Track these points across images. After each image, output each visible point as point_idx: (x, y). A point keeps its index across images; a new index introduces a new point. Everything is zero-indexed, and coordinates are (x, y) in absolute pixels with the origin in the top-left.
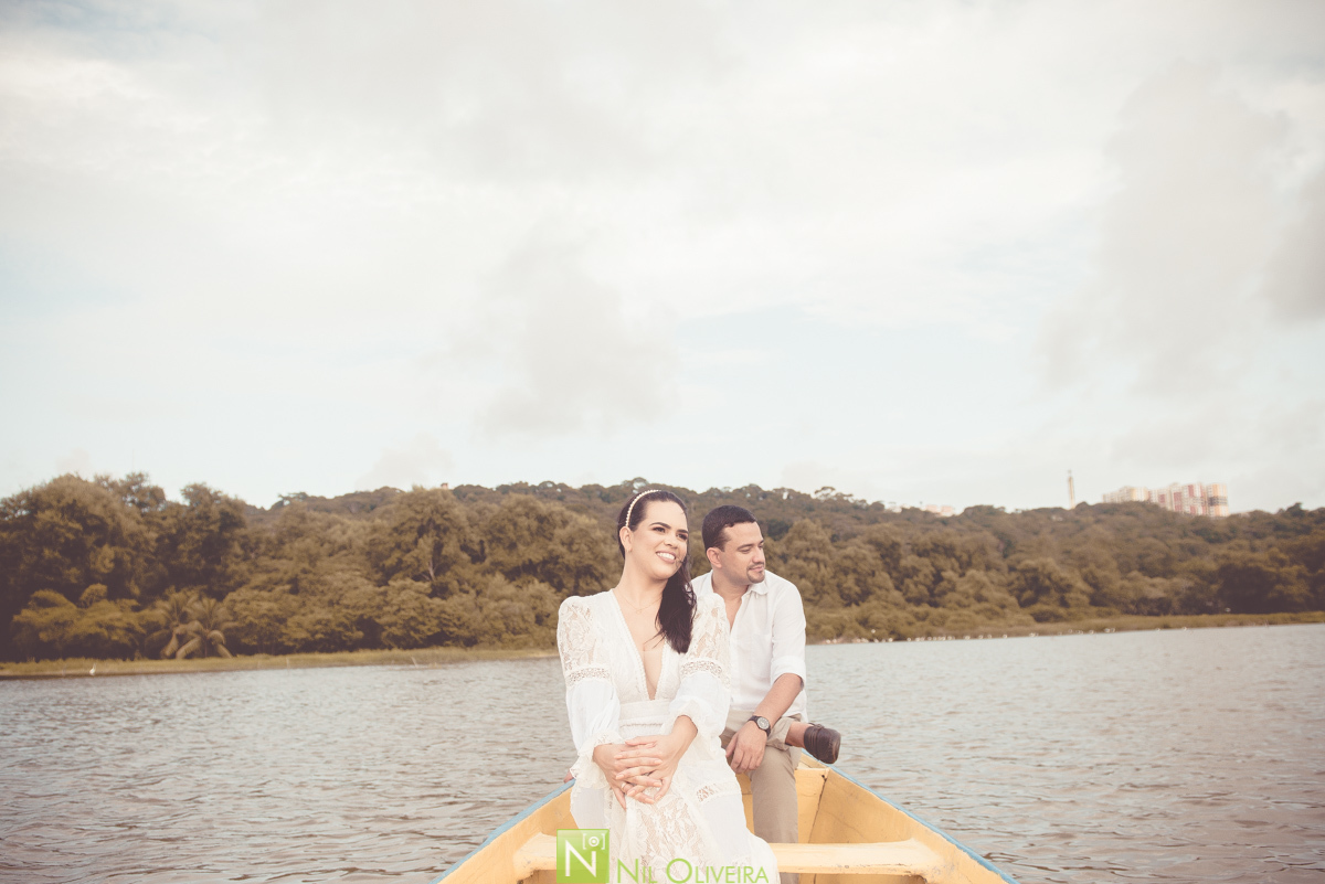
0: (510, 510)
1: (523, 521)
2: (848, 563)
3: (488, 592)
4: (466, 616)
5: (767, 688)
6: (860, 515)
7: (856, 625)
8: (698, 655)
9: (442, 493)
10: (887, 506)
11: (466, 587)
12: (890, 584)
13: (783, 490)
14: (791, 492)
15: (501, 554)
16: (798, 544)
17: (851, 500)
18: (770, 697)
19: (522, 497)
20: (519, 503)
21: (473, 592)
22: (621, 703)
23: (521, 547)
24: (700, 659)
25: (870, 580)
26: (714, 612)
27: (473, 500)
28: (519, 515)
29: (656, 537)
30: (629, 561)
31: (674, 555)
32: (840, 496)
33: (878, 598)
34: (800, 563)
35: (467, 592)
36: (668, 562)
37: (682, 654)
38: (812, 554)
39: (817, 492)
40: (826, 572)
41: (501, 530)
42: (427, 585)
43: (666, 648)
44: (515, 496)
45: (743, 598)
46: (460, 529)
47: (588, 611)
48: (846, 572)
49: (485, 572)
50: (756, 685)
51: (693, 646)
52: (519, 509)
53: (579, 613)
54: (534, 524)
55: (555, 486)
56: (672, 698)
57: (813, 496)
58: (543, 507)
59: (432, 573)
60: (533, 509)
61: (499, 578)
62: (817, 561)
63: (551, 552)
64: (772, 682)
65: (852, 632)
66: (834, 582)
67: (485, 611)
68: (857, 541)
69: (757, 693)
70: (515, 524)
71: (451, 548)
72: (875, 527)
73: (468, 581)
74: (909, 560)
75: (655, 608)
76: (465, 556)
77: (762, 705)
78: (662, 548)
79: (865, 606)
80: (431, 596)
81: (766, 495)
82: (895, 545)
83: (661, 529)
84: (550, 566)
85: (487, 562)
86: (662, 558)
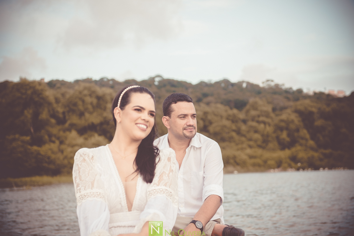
0: (80, 92)
1: (88, 99)
2: (283, 124)
3: (67, 142)
4: (53, 156)
5: (201, 204)
6: (290, 96)
7: (288, 161)
8: (158, 185)
9: (40, 83)
10: (305, 91)
11: (53, 139)
12: (308, 136)
13: (243, 82)
14: (248, 83)
15: (74, 119)
16: (253, 113)
17: (284, 88)
18: (202, 209)
19: (87, 85)
20: (85, 88)
21: (57, 142)
22: (111, 213)
23: (87, 115)
24: (159, 187)
25: (296, 134)
26: (169, 159)
27: (59, 88)
28: (85, 95)
29: (136, 114)
30: (119, 128)
31: (146, 125)
32: (277, 86)
33: (301, 145)
34: (254, 124)
35: (54, 142)
36: (143, 130)
37: (149, 184)
38: (261, 119)
39: (263, 83)
40: (269, 129)
41: (75, 104)
42: (28, 138)
43: (139, 179)
44: (83, 85)
45: (187, 150)
46: (50, 104)
47: (93, 157)
48: (281, 129)
49: (65, 131)
50: (195, 202)
51: (156, 179)
52: (86, 92)
53: (86, 158)
54: (95, 101)
55: (109, 80)
56: (142, 210)
57: (261, 85)
58: (100, 91)
59: (32, 130)
60: (94, 92)
61: (74, 134)
62: (264, 123)
63: (105, 118)
64: (203, 200)
65: (286, 165)
66: (274, 135)
67: (65, 154)
68: (289, 111)
69: (195, 207)
70: (83, 101)
71: (44, 115)
72: (299, 103)
73: (55, 136)
74: (319, 123)
75: (133, 156)
76: (53, 121)
77: (198, 214)
78: (139, 121)
79: (294, 149)
80: (32, 144)
81: (233, 85)
82: (311, 113)
83: (139, 110)
84: (105, 126)
85: (67, 125)
86: (139, 128)
